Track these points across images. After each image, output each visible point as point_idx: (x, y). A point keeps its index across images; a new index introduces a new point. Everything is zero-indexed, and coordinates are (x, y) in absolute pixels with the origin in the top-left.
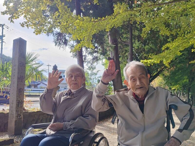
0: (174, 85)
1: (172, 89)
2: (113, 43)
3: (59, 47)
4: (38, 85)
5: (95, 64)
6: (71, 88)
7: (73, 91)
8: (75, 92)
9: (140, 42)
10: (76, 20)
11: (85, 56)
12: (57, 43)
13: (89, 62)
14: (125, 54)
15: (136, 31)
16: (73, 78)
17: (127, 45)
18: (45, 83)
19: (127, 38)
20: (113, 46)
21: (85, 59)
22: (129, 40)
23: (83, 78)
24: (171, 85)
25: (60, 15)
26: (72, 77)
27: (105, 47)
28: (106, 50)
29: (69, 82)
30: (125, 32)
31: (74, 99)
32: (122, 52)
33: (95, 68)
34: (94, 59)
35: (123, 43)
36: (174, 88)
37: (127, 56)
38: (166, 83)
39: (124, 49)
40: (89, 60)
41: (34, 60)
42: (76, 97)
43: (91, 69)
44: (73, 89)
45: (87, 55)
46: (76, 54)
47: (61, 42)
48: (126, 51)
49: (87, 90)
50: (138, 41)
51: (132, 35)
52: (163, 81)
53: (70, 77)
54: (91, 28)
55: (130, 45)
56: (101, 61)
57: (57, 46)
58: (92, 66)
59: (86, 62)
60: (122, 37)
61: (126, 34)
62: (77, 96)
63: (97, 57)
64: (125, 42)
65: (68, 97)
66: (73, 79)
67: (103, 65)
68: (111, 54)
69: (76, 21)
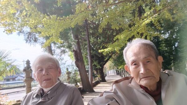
0: (120, 66)
1: (119, 68)
2: (75, 39)
3: (30, 44)
4: (16, 78)
5: (63, 56)
6: (42, 87)
7: (46, 90)
8: (49, 92)
9: (94, 37)
10: (43, 18)
11: (54, 50)
12: (28, 40)
13: (58, 55)
14: (85, 46)
15: (90, 29)
16: (44, 72)
17: (85, 40)
18: (22, 76)
19: (85, 35)
20: (76, 41)
21: (54, 52)
22: (86, 36)
23: (58, 70)
24: (118, 66)
25: (28, 14)
26: (42, 70)
27: (70, 42)
28: (71, 44)
29: (39, 78)
30: (83, 31)
31: (49, 101)
32: (83, 45)
33: (63, 59)
34: (62, 52)
35: (82, 38)
36: (120, 68)
37: (86, 48)
38: (115, 65)
39: (84, 43)
40: (58, 53)
41: (6, 57)
42: (51, 98)
43: (60, 60)
44: (46, 87)
45: (56, 49)
46: (46, 49)
47: (31, 40)
48: (85, 45)
49: (66, 85)
50: (93, 37)
51: (88, 33)
52: (112, 64)
53: (40, 71)
54: (58, 25)
55: (87, 40)
56: (67, 53)
57: (27, 43)
58: (61, 57)
59: (55, 55)
60: (81, 34)
61: (84, 32)
62: (53, 97)
63: (64, 50)
64: (83, 38)
65: (40, 100)
66: (43, 74)
67: (69, 56)
68: (74, 47)
69: (44, 20)
